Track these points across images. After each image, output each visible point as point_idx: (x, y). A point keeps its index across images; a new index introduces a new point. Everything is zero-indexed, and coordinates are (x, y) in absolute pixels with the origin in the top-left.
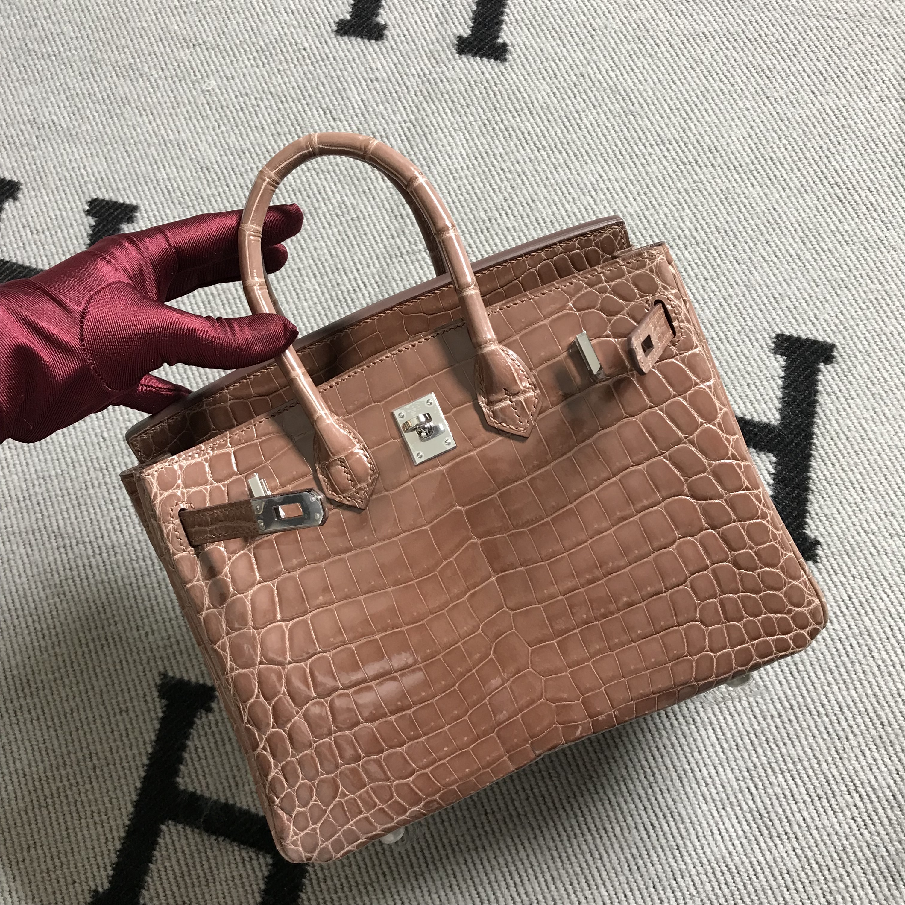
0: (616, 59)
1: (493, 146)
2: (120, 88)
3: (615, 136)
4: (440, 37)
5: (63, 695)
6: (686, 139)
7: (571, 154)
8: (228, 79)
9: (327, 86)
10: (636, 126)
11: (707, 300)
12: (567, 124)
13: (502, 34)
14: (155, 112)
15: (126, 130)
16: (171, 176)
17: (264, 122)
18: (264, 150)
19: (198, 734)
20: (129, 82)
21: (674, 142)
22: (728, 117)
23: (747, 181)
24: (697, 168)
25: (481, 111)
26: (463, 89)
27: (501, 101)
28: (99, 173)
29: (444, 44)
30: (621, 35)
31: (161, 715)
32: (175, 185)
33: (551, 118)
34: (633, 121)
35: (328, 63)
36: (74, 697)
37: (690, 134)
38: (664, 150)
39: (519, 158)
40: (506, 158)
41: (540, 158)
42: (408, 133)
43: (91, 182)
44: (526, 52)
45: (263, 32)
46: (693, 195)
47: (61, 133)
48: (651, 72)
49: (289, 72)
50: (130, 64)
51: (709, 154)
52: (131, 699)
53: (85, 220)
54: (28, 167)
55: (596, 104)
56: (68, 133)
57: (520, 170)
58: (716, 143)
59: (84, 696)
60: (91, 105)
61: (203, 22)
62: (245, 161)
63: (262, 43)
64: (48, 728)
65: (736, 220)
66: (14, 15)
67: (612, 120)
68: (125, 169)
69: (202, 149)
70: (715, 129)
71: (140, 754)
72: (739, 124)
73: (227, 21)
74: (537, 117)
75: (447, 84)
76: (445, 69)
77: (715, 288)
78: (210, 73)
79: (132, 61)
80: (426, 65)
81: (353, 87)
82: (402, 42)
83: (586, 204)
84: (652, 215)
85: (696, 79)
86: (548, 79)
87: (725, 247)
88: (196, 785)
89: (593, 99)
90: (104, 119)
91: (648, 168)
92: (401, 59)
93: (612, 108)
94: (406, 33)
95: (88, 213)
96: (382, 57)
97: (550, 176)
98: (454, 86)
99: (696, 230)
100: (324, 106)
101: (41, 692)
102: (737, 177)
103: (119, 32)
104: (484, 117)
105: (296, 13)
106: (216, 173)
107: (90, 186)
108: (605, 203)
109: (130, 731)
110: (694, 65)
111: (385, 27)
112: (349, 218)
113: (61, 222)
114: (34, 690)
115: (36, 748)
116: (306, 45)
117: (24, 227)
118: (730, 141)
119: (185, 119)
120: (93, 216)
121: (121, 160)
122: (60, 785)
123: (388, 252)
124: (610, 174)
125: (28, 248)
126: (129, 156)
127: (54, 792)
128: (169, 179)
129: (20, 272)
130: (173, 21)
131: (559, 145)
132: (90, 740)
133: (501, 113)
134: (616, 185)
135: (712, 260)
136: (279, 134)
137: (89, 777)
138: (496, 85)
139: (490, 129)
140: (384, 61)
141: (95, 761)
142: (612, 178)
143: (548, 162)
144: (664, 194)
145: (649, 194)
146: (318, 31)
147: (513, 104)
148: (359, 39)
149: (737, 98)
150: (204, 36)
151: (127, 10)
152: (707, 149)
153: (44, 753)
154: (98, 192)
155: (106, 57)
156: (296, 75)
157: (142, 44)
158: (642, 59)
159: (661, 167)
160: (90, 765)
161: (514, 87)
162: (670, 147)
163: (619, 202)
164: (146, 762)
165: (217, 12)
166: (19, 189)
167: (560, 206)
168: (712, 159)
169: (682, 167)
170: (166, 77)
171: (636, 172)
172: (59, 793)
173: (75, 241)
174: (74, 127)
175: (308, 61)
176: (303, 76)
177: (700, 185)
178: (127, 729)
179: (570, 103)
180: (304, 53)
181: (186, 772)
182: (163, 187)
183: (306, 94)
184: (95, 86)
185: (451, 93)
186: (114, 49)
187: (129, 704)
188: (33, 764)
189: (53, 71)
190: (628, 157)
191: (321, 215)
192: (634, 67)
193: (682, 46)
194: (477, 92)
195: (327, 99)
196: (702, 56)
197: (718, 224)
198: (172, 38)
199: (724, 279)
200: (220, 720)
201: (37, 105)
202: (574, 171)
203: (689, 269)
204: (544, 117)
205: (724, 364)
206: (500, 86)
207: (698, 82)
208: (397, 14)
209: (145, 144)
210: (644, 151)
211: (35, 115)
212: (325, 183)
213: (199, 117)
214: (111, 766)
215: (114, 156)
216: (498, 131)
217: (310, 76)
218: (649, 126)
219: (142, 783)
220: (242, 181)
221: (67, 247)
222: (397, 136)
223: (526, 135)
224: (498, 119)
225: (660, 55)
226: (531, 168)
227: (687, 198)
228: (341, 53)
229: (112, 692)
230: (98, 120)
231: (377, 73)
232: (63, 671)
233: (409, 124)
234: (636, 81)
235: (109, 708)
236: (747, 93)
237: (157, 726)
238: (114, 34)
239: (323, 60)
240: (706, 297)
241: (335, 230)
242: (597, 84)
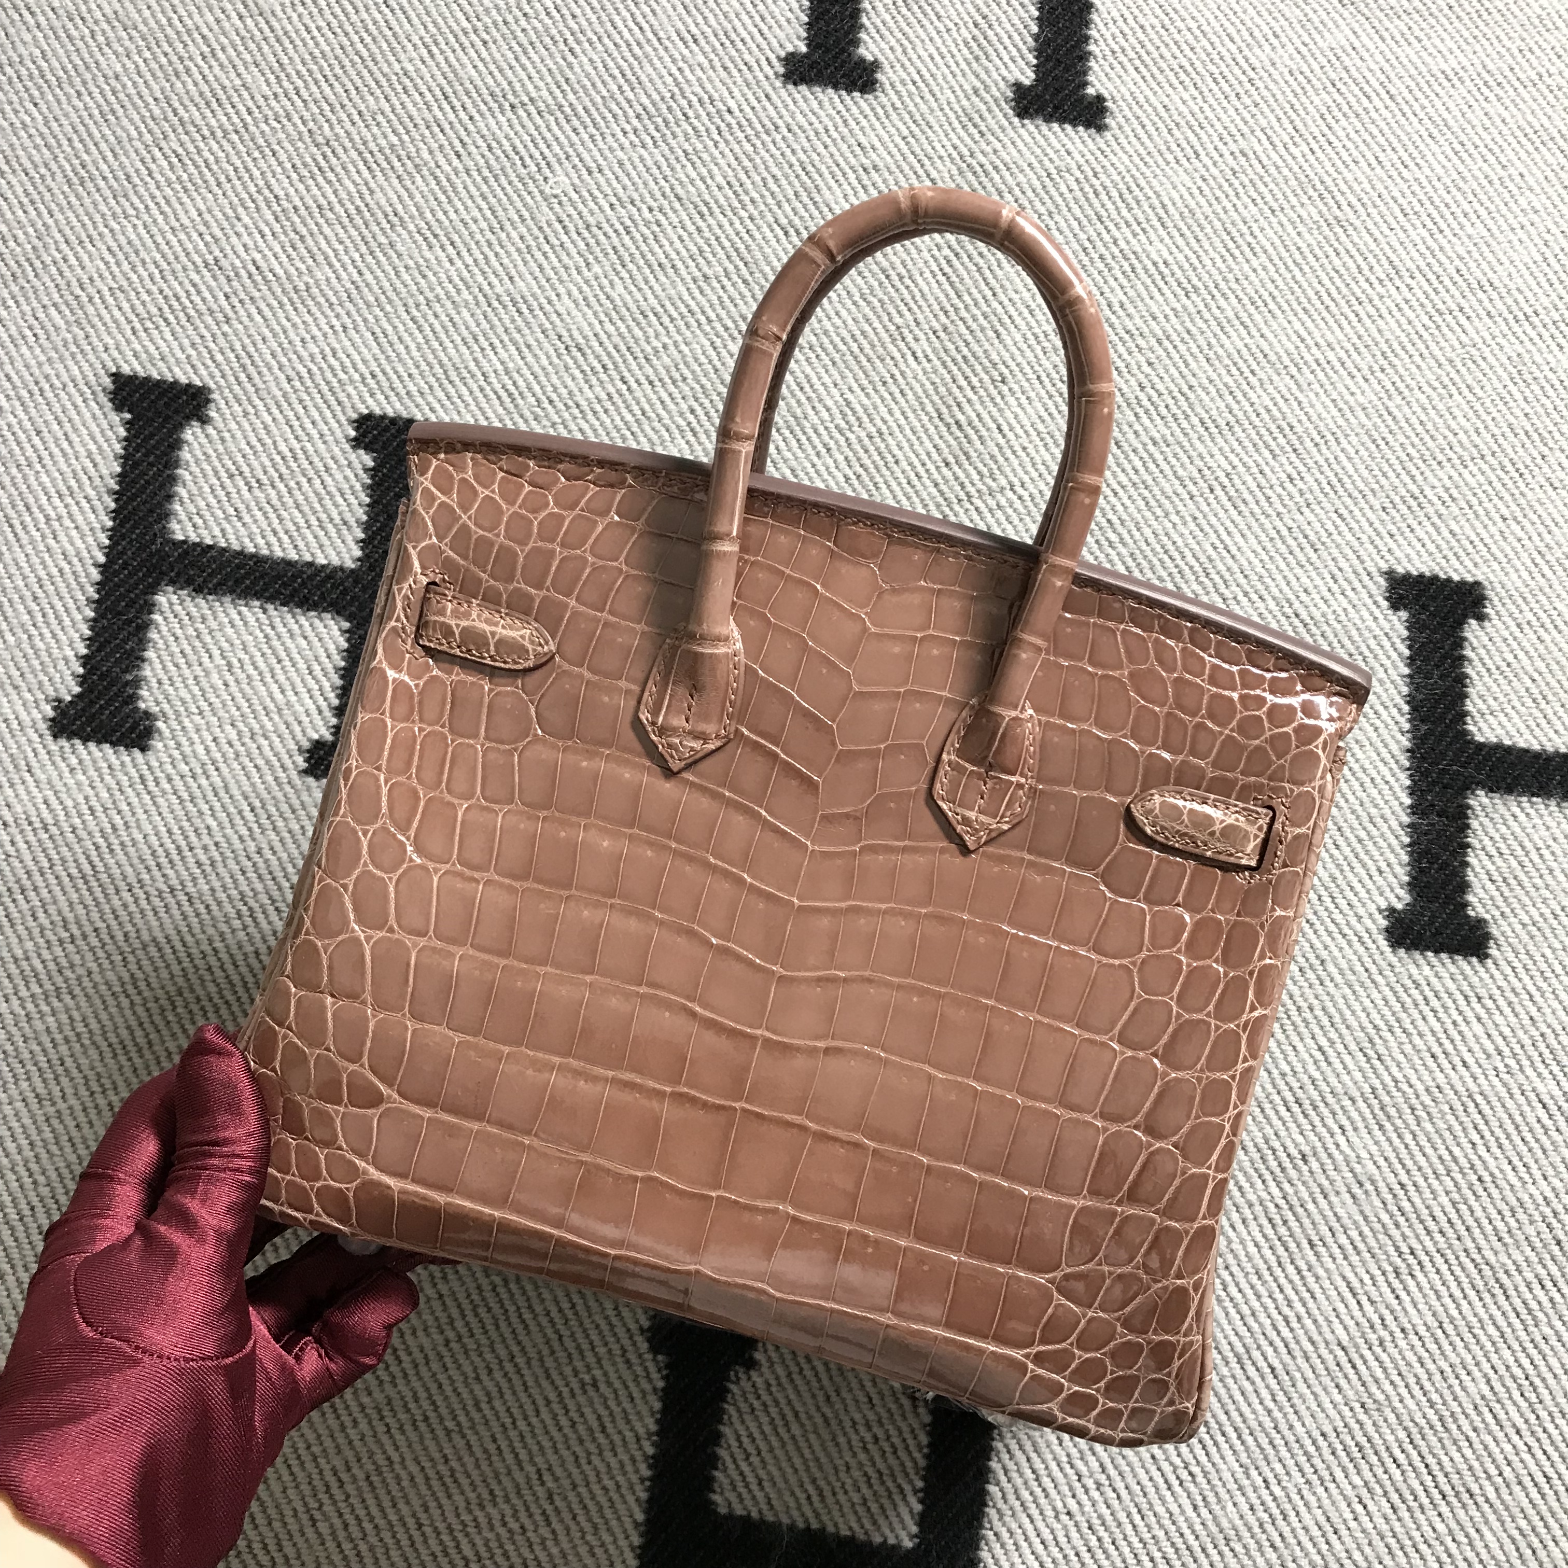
0: (1298, 122)
1: (1106, 289)
2: (379, 195)
3: (1316, 265)
4: (978, 85)
5: (468, 1369)
6: (1436, 268)
7: (1246, 300)
8: (590, 173)
9: (784, 182)
10: (1350, 247)
11: (1512, 555)
12: (1231, 245)
13: (1091, 78)
14: (455, 238)
15: (406, 277)
16: (511, 365)
17: (673, 255)
18: (684, 310)
19: (739, 1411)
20: (395, 182)
21: (1417, 274)
22: (1505, 227)
23: (1550, 341)
24: (1463, 320)
25: (1075, 224)
26: (1037, 184)
27: (1109, 205)
28: (364, 361)
29: (988, 98)
30: (1301, 78)
31: (661, 1384)
32: (521, 382)
33: (1201, 236)
34: (1343, 238)
35: (778, 138)
36: (490, 1372)
37: (1443, 259)
38: (1403, 288)
39: (1155, 309)
40: (1132, 310)
41: (1193, 310)
42: (947, 269)
43: (352, 381)
44: (1140, 113)
45: (643, 78)
46: (1463, 370)
47: (275, 286)
48: (1363, 147)
49: (705, 156)
50: (392, 147)
51: (1480, 294)
52: (599, 1361)
53: (353, 457)
54: (219, 357)
55: (1275, 206)
56: (289, 287)
57: (1160, 333)
58: (1490, 274)
59: (508, 1367)
60: (327, 230)
61: (524, 60)
62: (651, 332)
63: (645, 100)
64: (448, 1432)
65: (1541, 410)
66: (139, 53)
67: (1307, 236)
68: (415, 354)
69: (562, 310)
70: (1484, 248)
71: (633, 1460)
72: (1525, 238)
73: (570, 58)
74: (1175, 233)
75: (1007, 175)
76: (998, 146)
77: (1521, 534)
78: (553, 160)
79: (394, 139)
80: (964, 140)
81: (832, 183)
82: (910, 95)
83: (1284, 391)
84: (1398, 407)
85: (1441, 158)
86: (1184, 161)
87: (1528, 461)
88: (749, 1503)
89: (1269, 198)
90: (356, 256)
91: (1380, 322)
92: (913, 127)
93: (1305, 215)
94: (917, 77)
95: (357, 443)
96: (877, 125)
97: (1213, 341)
98: (1021, 178)
99: (1477, 431)
100: (784, 221)
101: (423, 1370)
102: (1533, 334)
103: (359, 83)
104: (1083, 236)
105: (702, 42)
106: (597, 357)
107: (350, 389)
108: (1316, 386)
109: (607, 1420)
110: (1435, 133)
111: (875, 65)
112: (863, 434)
113: (305, 465)
114: (407, 1365)
115: (431, 1473)
116: (732, 104)
117: (231, 476)
118: (1512, 270)
119: (518, 250)
120: (368, 448)
121: (406, 337)
122: (490, 1535)
123: (942, 493)
124: (1317, 334)
125: (247, 519)
126: (419, 328)
127: (482, 1550)
128: (507, 372)
129: (238, 567)
130: (465, 60)
131: (1223, 285)
132: (535, 1448)
133: (1111, 226)
134: (1331, 356)
135: (1510, 484)
136: (706, 278)
137: (544, 1513)
138: (1095, 175)
139: (1095, 256)
140: (882, 132)
141: (550, 1484)
142: (1322, 342)
143: (1207, 316)
144: (1414, 369)
145: (1389, 370)
146: (749, 77)
147: (1130, 210)
148: (830, 91)
149: (1515, 191)
150: (530, 88)
151: (368, 40)
152: (1475, 285)
153: (448, 1480)
154: (370, 401)
155: (342, 132)
156: (722, 162)
157: (410, 106)
158: (1343, 122)
159: (1403, 321)
160: (541, 1491)
161: (1128, 178)
162: (1413, 283)
163: (1340, 386)
164: (646, 1472)
165: (547, 40)
166: (208, 401)
167: (1240, 397)
168: (1486, 303)
169: (1437, 318)
170: (468, 171)
171: (1362, 331)
172: (489, 1550)
173: (340, 500)
174: (300, 274)
175: (741, 136)
176: (734, 164)
177: (1473, 351)
178: (599, 1418)
179: (1229, 206)
180: (728, 117)
181: (727, 1482)
182: (498, 386)
183: (746, 199)
184: (329, 191)
185: (1017, 191)
186: (356, 118)
187: (597, 1373)
188: (432, 1505)
189: (238, 163)
190: (1342, 303)
191: (810, 432)
192: (1332, 139)
193: (1409, 97)
194: (1064, 189)
195: (786, 206)
196: (1446, 115)
197: (1512, 420)
198: (467, 93)
199: (1535, 518)
200: (773, 1382)
201: (219, 234)
202: (1254, 332)
203: (1474, 501)
204: (1188, 233)
205: (1555, 667)
206: (1103, 177)
207: (1444, 161)
208: (893, 42)
209: (449, 304)
210: (1369, 291)
211: (217, 253)
212: (808, 370)
213: (547, 248)
214: (582, 1490)
215: (390, 330)
216: (1109, 260)
217: (746, 163)
218: (1373, 246)
219: (646, 1512)
220: (650, 371)
221: (326, 511)
222: (928, 275)
223: (1162, 267)
224: (1106, 237)
225: (1373, 114)
226: (1179, 328)
227: (1453, 374)
228: (799, 117)
229: (561, 1354)
230: (346, 259)
231: (874, 156)
232: (459, 1324)
233: (946, 252)
234: (1339, 163)
235: (559, 1382)
236: (1532, 182)
237: (657, 1405)
238: (350, 86)
239: (768, 133)
240: (1508, 550)
241: (841, 458)
242: (1272, 170)
